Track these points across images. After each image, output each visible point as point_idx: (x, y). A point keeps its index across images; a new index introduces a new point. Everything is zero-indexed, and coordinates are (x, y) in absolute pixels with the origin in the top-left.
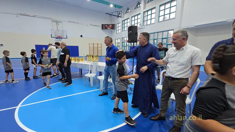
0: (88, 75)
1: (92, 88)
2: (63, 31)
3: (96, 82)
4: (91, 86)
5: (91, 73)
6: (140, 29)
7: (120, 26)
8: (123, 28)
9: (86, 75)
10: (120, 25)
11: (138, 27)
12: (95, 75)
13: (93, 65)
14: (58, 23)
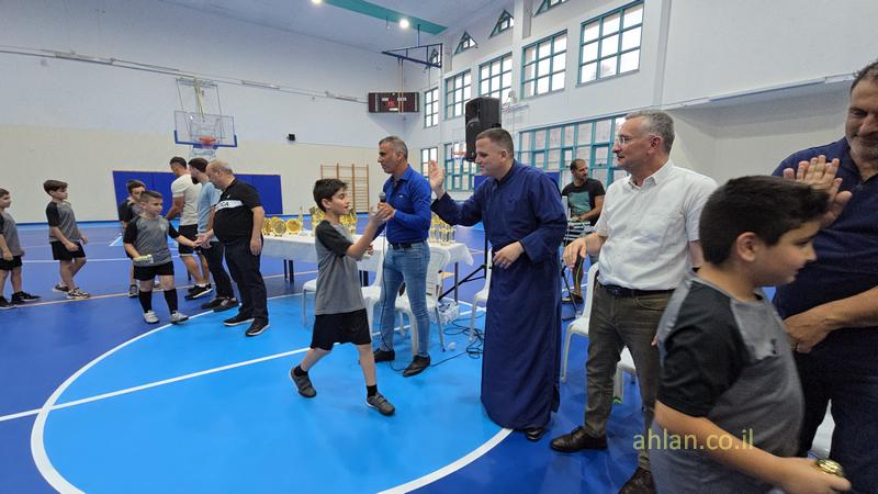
2: (219, 119)
6: (509, 110)
7: (436, 97)
8: (448, 106)
9: (309, 285)
14: (202, 89)
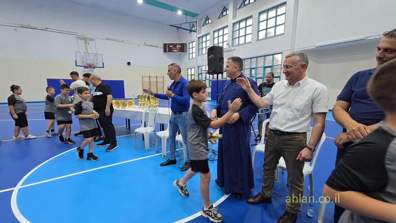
0: (141, 130)
1: (148, 152)
2: (96, 55)
3: (155, 141)
4: (146, 149)
5: (145, 126)
6: (227, 51)
8: (199, 49)
9: (137, 130)
10: (194, 45)
11: (224, 47)
12: (152, 129)
13: (148, 113)
14: (88, 42)
